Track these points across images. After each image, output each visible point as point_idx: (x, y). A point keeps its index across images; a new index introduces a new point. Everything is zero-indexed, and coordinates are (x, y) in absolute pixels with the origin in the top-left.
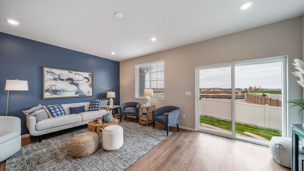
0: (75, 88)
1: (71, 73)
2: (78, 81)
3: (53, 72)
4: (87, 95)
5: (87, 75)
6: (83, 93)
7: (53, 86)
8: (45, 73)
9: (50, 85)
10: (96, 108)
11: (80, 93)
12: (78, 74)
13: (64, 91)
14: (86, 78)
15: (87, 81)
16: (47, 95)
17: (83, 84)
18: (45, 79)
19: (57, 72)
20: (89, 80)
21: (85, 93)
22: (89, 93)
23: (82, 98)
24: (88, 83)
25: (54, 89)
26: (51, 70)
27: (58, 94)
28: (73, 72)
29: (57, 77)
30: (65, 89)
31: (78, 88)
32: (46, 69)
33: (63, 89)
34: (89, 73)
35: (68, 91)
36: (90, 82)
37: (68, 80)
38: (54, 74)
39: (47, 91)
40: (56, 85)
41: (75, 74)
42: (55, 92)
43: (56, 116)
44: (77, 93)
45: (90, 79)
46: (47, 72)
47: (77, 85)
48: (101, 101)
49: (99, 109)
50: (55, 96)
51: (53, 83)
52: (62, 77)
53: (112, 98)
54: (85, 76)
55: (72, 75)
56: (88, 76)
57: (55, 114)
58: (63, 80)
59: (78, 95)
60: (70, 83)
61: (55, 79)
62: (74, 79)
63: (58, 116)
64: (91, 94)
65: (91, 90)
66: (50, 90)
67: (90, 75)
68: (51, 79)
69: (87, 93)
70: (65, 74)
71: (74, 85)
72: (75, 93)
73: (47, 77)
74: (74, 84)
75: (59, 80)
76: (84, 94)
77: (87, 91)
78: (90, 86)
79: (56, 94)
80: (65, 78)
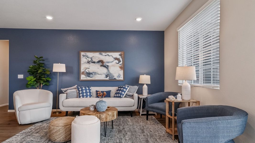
0: (104, 70)
1: (102, 54)
2: (108, 62)
3: (87, 55)
4: (117, 79)
5: (117, 55)
6: (113, 76)
7: (87, 68)
8: (82, 57)
9: (85, 68)
10: (119, 95)
11: (110, 76)
12: (108, 55)
13: (95, 73)
14: (116, 59)
15: (117, 62)
16: (83, 77)
17: (113, 66)
18: (82, 62)
19: (90, 54)
20: (120, 61)
21: (116, 77)
22: (119, 77)
23: (111, 82)
24: (119, 65)
25: (88, 72)
26: (85, 54)
27: (91, 76)
28: (104, 54)
29: (90, 60)
30: (96, 72)
31: (108, 70)
32: (82, 53)
33: (95, 72)
34: (120, 53)
35: (99, 74)
36: (121, 63)
37: (99, 62)
38: (88, 57)
39: (83, 73)
40: (89, 68)
41: (106, 56)
42: (89, 74)
43: (81, 97)
44: (107, 76)
45: (121, 59)
46: (83, 56)
47: (107, 67)
48: (128, 87)
49: (122, 96)
50: (89, 78)
51: (87, 66)
52: (94, 60)
53: (146, 84)
54: (115, 57)
55: (102, 56)
56: (119, 57)
57: (81, 95)
58: (94, 62)
59: (108, 79)
60: (101, 66)
61: (88, 62)
62: (105, 61)
63: (83, 97)
64: (122, 78)
65: (121, 72)
66: (85, 73)
67: (120, 55)
68: (85, 63)
69: (117, 77)
70: (96, 56)
71: (105, 68)
72: (105, 76)
73: (83, 60)
74: (105, 66)
75: (92, 63)
76: (114, 78)
77: (117, 75)
78: (121, 68)
79: (89, 77)
80: (96, 61)
